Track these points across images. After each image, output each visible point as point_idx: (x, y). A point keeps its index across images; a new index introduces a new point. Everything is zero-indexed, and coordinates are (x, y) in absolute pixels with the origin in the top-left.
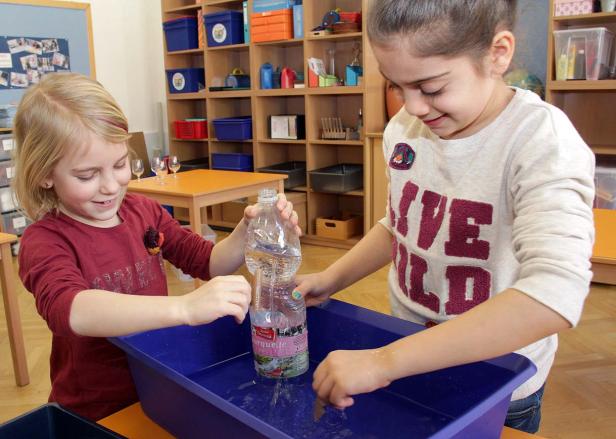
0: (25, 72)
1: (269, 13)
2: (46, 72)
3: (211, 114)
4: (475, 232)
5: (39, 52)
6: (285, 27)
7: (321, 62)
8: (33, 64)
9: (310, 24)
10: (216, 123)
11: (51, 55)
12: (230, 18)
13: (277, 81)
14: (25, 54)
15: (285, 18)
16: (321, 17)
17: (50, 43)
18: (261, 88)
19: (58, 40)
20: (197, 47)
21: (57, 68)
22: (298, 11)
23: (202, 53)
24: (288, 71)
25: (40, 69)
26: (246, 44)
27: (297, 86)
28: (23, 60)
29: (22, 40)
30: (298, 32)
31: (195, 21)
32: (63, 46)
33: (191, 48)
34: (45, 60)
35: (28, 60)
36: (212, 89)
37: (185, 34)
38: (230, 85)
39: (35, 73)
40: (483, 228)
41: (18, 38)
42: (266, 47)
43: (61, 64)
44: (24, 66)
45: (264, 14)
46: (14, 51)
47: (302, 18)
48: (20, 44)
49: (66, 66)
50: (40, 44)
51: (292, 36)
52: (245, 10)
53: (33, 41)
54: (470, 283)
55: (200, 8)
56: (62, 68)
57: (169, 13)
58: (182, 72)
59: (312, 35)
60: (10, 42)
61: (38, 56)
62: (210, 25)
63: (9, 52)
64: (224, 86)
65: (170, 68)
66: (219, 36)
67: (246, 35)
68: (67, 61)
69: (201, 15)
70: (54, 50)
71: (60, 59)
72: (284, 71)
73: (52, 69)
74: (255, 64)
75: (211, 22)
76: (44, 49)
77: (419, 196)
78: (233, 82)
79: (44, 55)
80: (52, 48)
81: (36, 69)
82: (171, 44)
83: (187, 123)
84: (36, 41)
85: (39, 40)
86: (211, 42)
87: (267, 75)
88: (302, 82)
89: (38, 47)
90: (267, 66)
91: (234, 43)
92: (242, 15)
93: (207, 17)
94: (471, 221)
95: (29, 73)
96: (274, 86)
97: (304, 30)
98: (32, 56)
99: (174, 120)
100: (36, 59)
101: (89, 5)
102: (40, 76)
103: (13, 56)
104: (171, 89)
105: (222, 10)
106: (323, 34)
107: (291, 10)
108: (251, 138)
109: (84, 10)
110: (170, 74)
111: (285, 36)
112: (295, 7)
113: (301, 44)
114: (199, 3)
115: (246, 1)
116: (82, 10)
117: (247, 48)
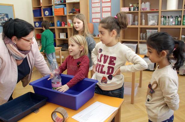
1: (58, 9)
4: (113, 61)
6: (62, 12)
7: (71, 20)
9: (68, 11)
11: (4, 18)
12: (49, 10)
13: (61, 25)
15: (62, 10)
16: (71, 10)
17: (3, 15)
18: (57, 26)
19: (6, 14)
23: (43, 18)
24: (63, 23)
25: (1, 21)
26: (53, 16)
27: (65, 26)
30: (65, 13)
31: (41, 10)
33: (40, 16)
34: (2, 19)
37: (38, 13)
40: (114, 61)
42: (58, 17)
47: (66, 10)
50: (1, 15)
51: (64, 14)
52: (53, 8)
54: (111, 69)
55: (42, 7)
57: (34, 8)
58: (38, 22)
59: (69, 14)
62: (44, 11)
65: (35, 21)
66: (47, 14)
67: (53, 14)
69: (42, 8)
71: (6, 19)
73: (4, 21)
74: (56, 20)
75: (44, 10)
77: (103, 56)
78: (51, 24)
79: (2, 18)
82: (35, 15)
83: (39, 35)
86: (45, 15)
87: (58, 23)
88: (67, 25)
90: (58, 21)
91: (50, 16)
92: (52, 9)
93: (43, 9)
94: (113, 60)
96: (60, 26)
97: (67, 13)
99: (36, 34)
101: (13, 5)
104: (35, 26)
105: (47, 8)
106: (71, 14)
107: (64, 8)
108: (55, 38)
110: (35, 23)
111: (62, 14)
113: (66, 16)
114: (41, 5)
115: (53, 5)
116: (11, 6)
117: (54, 17)
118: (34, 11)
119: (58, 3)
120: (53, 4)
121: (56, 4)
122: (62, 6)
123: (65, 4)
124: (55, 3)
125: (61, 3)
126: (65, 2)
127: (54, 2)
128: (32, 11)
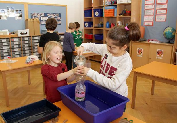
1: (109, 10)
3: (94, 33)
5: (54, 17)
6: (112, 13)
7: (121, 22)
9: (118, 13)
10: (95, 36)
11: (57, 17)
12: (99, 10)
13: (110, 26)
14: (51, 17)
15: (112, 11)
16: (122, 11)
17: (57, 14)
18: (106, 28)
19: (59, 14)
20: (91, 17)
22: (116, 10)
23: (93, 18)
24: (113, 24)
30: (115, 15)
36: (94, 27)
37: (89, 13)
41: (50, 13)
42: (108, 18)
43: (59, 19)
45: (107, 10)
46: (48, 16)
48: (50, 15)
50: (55, 15)
51: (114, 16)
52: (103, 9)
55: (93, 7)
56: (59, 20)
57: (85, 8)
58: (88, 22)
59: (119, 16)
60: (48, 14)
62: (95, 12)
63: (47, 16)
64: (98, 26)
65: (85, 21)
66: (97, 14)
67: (103, 15)
68: (61, 19)
69: (93, 9)
71: (59, 18)
72: (112, 24)
74: (105, 22)
75: (95, 11)
78: (100, 25)
80: (57, 16)
82: (85, 15)
83: (88, 35)
85: (55, 14)
86: (95, 16)
87: (107, 25)
89: (54, 15)
90: (108, 22)
91: (100, 16)
92: (102, 10)
93: (94, 10)
97: (117, 15)
99: (85, 34)
101: (67, 5)
103: (48, 17)
104: (85, 26)
106: (121, 16)
107: (114, 9)
108: (103, 39)
110: (85, 23)
111: (112, 16)
112: (115, 9)
113: (116, 17)
114: (92, 6)
115: (103, 6)
116: (65, 7)
117: (103, 18)
118: (85, 12)
119: (108, 4)
120: (103, 5)
121: (107, 5)
122: (112, 7)
123: (116, 5)
124: (106, 4)
125: (111, 4)
126: (116, 3)
127: (105, 2)
128: (83, 11)
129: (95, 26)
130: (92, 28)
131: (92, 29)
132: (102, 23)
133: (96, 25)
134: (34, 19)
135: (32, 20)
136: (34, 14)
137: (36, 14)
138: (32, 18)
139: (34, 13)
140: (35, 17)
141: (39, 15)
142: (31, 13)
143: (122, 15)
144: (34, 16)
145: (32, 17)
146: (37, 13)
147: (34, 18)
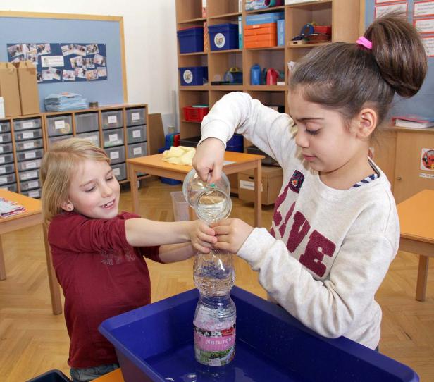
0: (73, 69)
1: (258, 26)
2: (89, 69)
5: (84, 54)
6: (270, 37)
8: (80, 63)
11: (93, 56)
12: (228, 29)
13: (263, 79)
14: (74, 56)
15: (270, 30)
16: (300, 29)
17: (92, 47)
18: (251, 84)
19: (99, 45)
20: (203, 50)
21: (97, 65)
22: (281, 25)
23: (206, 55)
24: (272, 71)
25: (84, 67)
26: (240, 50)
27: (279, 84)
28: (72, 60)
29: (72, 46)
30: (281, 41)
31: (202, 30)
32: (102, 49)
33: (198, 51)
34: (88, 60)
35: (76, 61)
36: (213, 84)
37: (194, 40)
38: (227, 80)
39: (81, 70)
41: (69, 44)
42: (256, 52)
43: (100, 63)
44: (73, 65)
45: (254, 27)
46: (65, 54)
47: (284, 30)
48: (71, 49)
49: (104, 64)
50: (85, 48)
51: (276, 44)
52: (240, 23)
53: (80, 46)
55: (205, 21)
56: (101, 66)
57: (182, 24)
58: (191, 69)
59: (292, 44)
60: (63, 48)
61: (83, 57)
62: (212, 35)
63: (61, 54)
64: (223, 81)
65: (182, 66)
66: (220, 43)
67: (240, 42)
68: (105, 60)
69: (206, 26)
70: (95, 53)
71: (99, 59)
72: (269, 71)
73: (93, 66)
74: (246, 65)
75: (213, 31)
76: (88, 52)
78: (230, 78)
79: (88, 56)
80: (93, 51)
81: (81, 67)
82: (183, 48)
83: (193, 110)
84: (82, 46)
85: (84, 45)
86: (213, 47)
87: (256, 74)
88: (282, 80)
89: (83, 50)
90: (256, 67)
91: (231, 49)
92: (237, 26)
93: (210, 28)
95: (76, 70)
96: (261, 83)
97: (285, 39)
98: (78, 57)
99: (184, 106)
100: (82, 60)
101: (122, 18)
102: (84, 72)
103: (65, 58)
104: (182, 82)
105: (223, 22)
106: (300, 43)
107: (276, 24)
109: (118, 21)
110: (181, 71)
111: (270, 44)
112: (278, 22)
113: (283, 49)
114: (205, 16)
115: (241, 15)
116: (117, 22)
117: (241, 52)
118: (183, 35)
119: (256, 6)
120: (240, 11)
121: (251, 10)
122: (270, 17)
123: (282, 11)
124: (248, 6)
125: (266, 8)
126: (282, 3)
127: (244, 3)
128: (175, 35)
129: (214, 81)
130: (206, 87)
131: (207, 91)
132: (237, 71)
133: (218, 78)
134: (17, 65)
135: (12, 67)
136: (20, 49)
137: (24, 46)
138: (10, 60)
139: (18, 46)
140: (23, 55)
141: (34, 49)
142: (9, 45)
143: (304, 41)
144: (17, 54)
145: (11, 57)
146: (29, 45)
147: (17, 60)
